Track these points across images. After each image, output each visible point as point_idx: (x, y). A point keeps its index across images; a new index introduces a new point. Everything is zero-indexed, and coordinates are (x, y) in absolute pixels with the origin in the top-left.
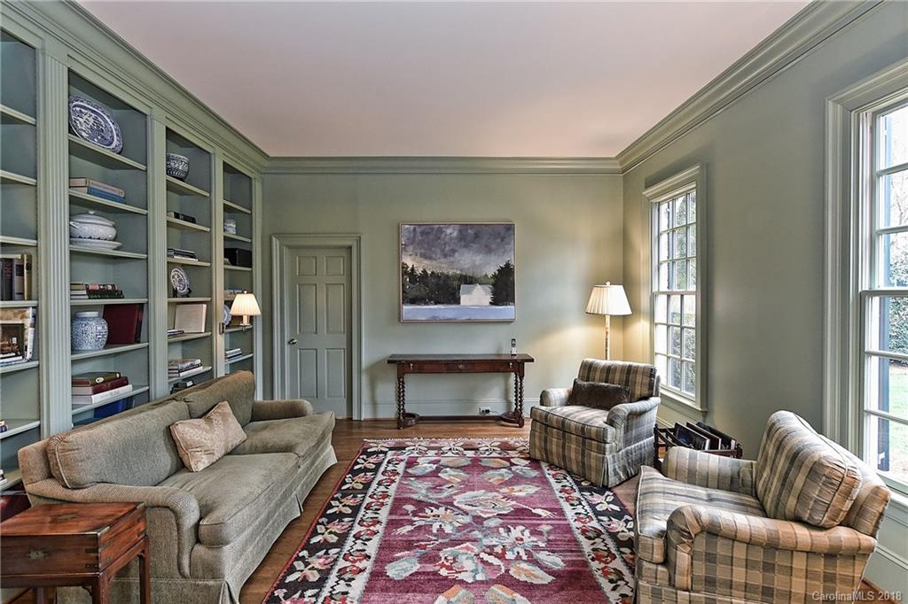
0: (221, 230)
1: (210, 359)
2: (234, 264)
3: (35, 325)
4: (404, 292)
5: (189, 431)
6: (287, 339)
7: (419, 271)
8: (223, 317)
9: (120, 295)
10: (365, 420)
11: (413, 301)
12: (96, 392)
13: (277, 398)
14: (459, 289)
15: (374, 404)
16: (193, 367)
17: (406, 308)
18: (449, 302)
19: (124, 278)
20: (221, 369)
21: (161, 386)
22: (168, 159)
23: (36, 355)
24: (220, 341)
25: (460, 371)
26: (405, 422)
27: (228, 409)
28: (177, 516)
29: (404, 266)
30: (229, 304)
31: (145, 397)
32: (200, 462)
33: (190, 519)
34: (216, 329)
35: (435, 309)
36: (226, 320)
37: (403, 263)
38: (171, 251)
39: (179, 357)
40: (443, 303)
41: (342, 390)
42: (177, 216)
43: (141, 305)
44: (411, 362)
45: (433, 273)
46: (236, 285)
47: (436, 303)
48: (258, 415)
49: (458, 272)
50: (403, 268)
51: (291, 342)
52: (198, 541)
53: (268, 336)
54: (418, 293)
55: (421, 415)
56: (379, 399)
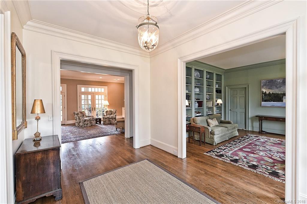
0: (215, 87)
1: (213, 111)
2: (217, 93)
3: (191, 103)
4: (262, 98)
5: (209, 121)
6: (229, 109)
7: (268, 93)
8: (215, 104)
9: (200, 100)
10: (250, 131)
11: (265, 101)
12: (197, 114)
13: (227, 120)
14: (283, 97)
15: (253, 127)
16: (210, 112)
17: (263, 103)
18: (278, 101)
19: (200, 97)
20: (215, 113)
21: (205, 114)
22: (206, 76)
23: (191, 108)
24: (215, 108)
25: (281, 121)
26: (261, 132)
27: (216, 119)
28: (208, 130)
29: (263, 92)
30: (216, 101)
31: (203, 116)
32: (211, 126)
33: (210, 131)
34: (214, 106)
35: (273, 103)
36: (216, 104)
37: (262, 91)
38: (207, 92)
39: (207, 110)
40: (276, 102)
41: (244, 123)
42: (207, 86)
43: (202, 101)
44: (263, 117)
45: (272, 93)
46: (218, 98)
47: (274, 102)
48: (221, 122)
49: (282, 93)
50: (262, 92)
51: (230, 110)
52: (211, 134)
53: (225, 108)
54: (267, 99)
55: (267, 132)
56: (254, 126)
